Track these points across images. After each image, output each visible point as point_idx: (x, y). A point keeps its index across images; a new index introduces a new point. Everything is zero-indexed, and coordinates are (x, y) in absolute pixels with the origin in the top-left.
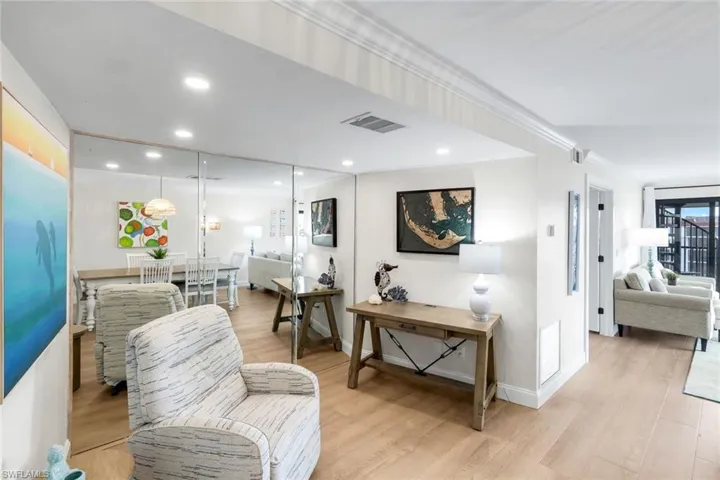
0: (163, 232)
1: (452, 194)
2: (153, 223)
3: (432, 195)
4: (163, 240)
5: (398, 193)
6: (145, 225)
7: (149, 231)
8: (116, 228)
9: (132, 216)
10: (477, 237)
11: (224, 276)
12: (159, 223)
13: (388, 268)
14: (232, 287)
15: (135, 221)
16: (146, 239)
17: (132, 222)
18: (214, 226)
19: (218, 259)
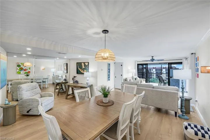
0: (29, 70)
1: (85, 63)
2: (26, 68)
3: (82, 63)
4: (29, 72)
5: (77, 63)
6: (24, 69)
7: (25, 70)
8: (16, 69)
9: (20, 66)
10: (89, 71)
11: (44, 80)
12: (28, 68)
13: (75, 77)
14: (46, 83)
15: (21, 68)
16: (25, 72)
17: (20, 68)
18: (43, 69)
19: (43, 76)
